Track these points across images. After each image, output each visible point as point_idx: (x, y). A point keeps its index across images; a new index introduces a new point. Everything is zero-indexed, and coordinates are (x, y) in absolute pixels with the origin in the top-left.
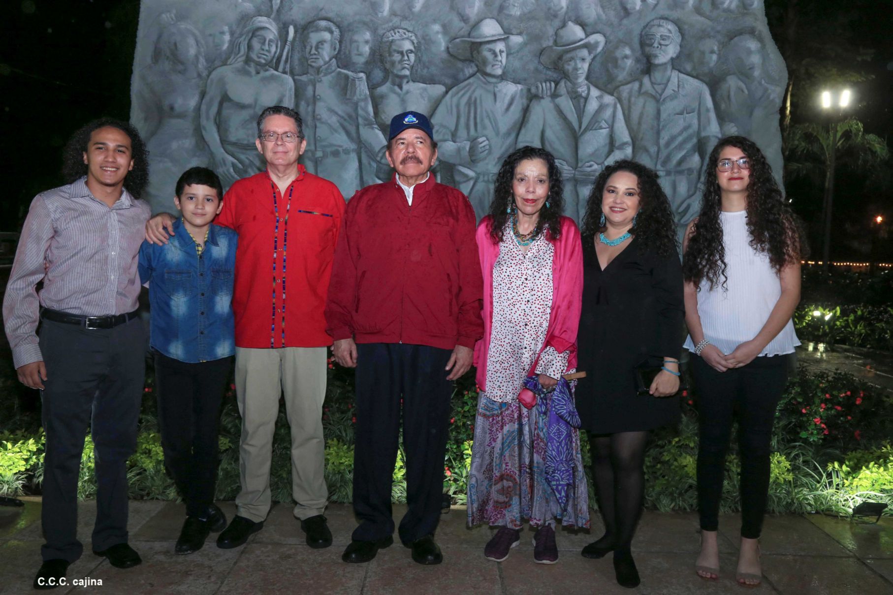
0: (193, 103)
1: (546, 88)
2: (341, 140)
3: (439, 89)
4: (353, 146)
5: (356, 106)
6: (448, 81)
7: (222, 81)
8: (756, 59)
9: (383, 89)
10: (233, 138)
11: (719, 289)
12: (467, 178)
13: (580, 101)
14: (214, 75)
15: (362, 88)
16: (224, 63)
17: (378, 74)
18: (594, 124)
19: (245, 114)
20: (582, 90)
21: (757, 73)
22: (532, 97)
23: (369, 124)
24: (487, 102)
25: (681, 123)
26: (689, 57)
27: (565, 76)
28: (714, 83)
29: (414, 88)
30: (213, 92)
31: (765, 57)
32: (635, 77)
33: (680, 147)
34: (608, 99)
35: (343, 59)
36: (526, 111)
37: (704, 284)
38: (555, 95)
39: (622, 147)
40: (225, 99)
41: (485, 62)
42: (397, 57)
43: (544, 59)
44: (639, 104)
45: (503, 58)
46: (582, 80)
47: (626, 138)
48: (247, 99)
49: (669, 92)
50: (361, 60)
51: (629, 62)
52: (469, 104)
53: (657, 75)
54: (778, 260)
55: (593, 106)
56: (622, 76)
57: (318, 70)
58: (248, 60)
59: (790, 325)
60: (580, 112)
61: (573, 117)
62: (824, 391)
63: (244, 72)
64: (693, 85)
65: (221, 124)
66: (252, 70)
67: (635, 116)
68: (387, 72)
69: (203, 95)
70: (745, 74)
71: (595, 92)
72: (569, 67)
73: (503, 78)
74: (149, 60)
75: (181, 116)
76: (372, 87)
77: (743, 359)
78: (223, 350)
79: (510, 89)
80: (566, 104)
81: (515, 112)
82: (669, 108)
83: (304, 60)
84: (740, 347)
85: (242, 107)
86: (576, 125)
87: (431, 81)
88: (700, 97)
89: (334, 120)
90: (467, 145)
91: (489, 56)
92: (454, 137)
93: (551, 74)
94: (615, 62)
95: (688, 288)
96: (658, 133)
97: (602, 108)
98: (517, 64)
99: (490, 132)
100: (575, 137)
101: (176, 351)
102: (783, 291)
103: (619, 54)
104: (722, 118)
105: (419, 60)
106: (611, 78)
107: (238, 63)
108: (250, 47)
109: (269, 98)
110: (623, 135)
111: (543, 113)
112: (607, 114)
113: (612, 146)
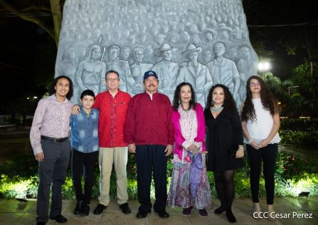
0: (74, 72)
1: (185, 64)
3: (151, 65)
4: (125, 83)
5: (125, 71)
6: (154, 63)
7: (83, 65)
8: (248, 53)
9: (133, 66)
10: (86, 82)
11: (254, 123)
13: (195, 68)
14: (81, 63)
15: (127, 65)
16: (84, 60)
17: (132, 61)
18: (200, 74)
19: (91, 75)
20: (196, 64)
21: (249, 58)
22: (181, 67)
23: (130, 77)
24: (166, 69)
25: (227, 73)
26: (228, 54)
27: (190, 60)
28: (236, 61)
29: (143, 65)
30: (81, 69)
31: (251, 53)
32: (212, 60)
33: (228, 80)
34: (204, 67)
35: (121, 57)
36: (179, 71)
37: (249, 121)
38: (187, 66)
39: (209, 81)
40: (84, 70)
41: (165, 56)
42: (138, 56)
43: (184, 55)
44: (214, 68)
45: (171, 55)
46: (196, 61)
47: (211, 78)
48: (91, 70)
49: (223, 64)
50: (126, 57)
51: (210, 55)
52: (161, 70)
53: (219, 59)
54: (272, 113)
55: (199, 69)
56: (208, 59)
57: (113, 60)
58: (91, 58)
59: (278, 134)
60: (196, 71)
61: (194, 73)
62: (282, 156)
63: (90, 62)
64: (230, 62)
65: (83, 78)
66: (92, 61)
67: (213, 71)
68: (135, 60)
69: (77, 69)
70: (245, 58)
71: (200, 65)
72: (191, 58)
73: (171, 61)
74: (61, 59)
76: (130, 65)
77: (265, 144)
78: (95, 149)
79: (173, 65)
80: (191, 68)
81: (176, 72)
82: (223, 69)
83: (109, 58)
84: (263, 141)
85: (89, 72)
86: (194, 74)
87: (148, 63)
88: (232, 65)
90: (161, 82)
91: (167, 55)
93: (186, 60)
94: (205, 55)
95: (243, 123)
96: (220, 77)
97: (202, 69)
98: (175, 57)
99: (168, 78)
100: (195, 79)
101: (81, 149)
102: (274, 123)
103: (206, 53)
104: (239, 71)
105: (145, 56)
106: (205, 60)
107: (88, 59)
108: (92, 54)
109: (98, 70)
110: (209, 78)
111: (184, 72)
112: (204, 71)
113: (206, 81)
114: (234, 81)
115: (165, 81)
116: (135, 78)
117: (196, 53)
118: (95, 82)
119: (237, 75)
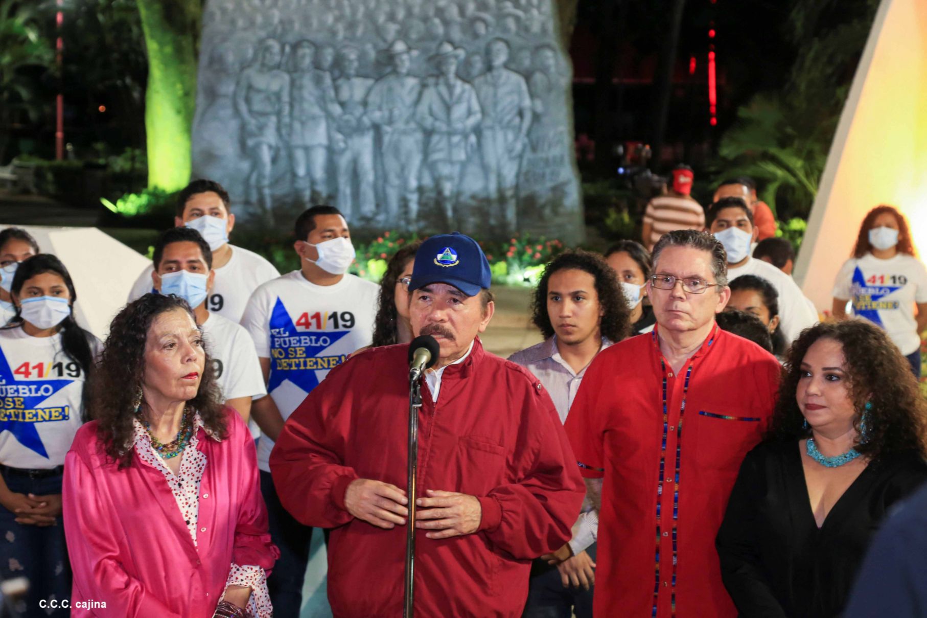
0: (232, 89)
1: (431, 81)
2: (316, 110)
3: (370, 82)
4: (323, 114)
5: (324, 91)
6: (376, 77)
7: (248, 76)
8: (551, 62)
9: (340, 82)
10: (255, 109)
12: (387, 133)
13: (450, 88)
14: (244, 73)
15: (328, 80)
17: (337, 73)
18: (459, 100)
19: (262, 95)
20: (453, 81)
21: (552, 70)
22: (424, 86)
23: (332, 101)
24: (398, 89)
25: (508, 99)
26: (514, 61)
27: (442, 73)
28: (527, 77)
29: (357, 82)
30: (244, 83)
32: (482, 74)
34: (467, 86)
35: (317, 64)
36: (420, 95)
38: (437, 84)
39: (475, 113)
40: (250, 87)
41: (396, 66)
42: (347, 63)
43: (430, 63)
44: (485, 89)
45: (407, 64)
47: (478, 108)
48: (263, 87)
49: (501, 81)
50: (327, 65)
51: (479, 65)
52: (388, 90)
53: (495, 72)
55: (458, 89)
56: (475, 72)
57: (303, 70)
58: (263, 65)
60: (451, 93)
61: (447, 97)
63: (261, 71)
64: (515, 77)
65: (248, 101)
66: (265, 69)
67: (483, 96)
68: (341, 71)
69: (238, 84)
70: (545, 70)
71: (459, 82)
72: (444, 68)
73: (407, 75)
75: (225, 96)
76: (334, 80)
79: (411, 82)
80: (443, 89)
81: (414, 95)
82: (502, 91)
83: (295, 65)
85: (259, 91)
86: (448, 101)
87: (366, 76)
88: (520, 84)
89: (312, 99)
90: (386, 114)
91: (399, 63)
92: (380, 108)
93: (434, 72)
94: (471, 65)
96: (495, 104)
97: (463, 92)
98: (415, 66)
99: (400, 105)
100: (448, 108)
103: (473, 60)
104: (532, 95)
105: (360, 65)
106: (469, 74)
107: (257, 65)
108: (264, 57)
109: (275, 86)
110: (476, 107)
111: (430, 95)
112: (466, 95)
113: (470, 113)
114: (521, 114)
115: (396, 112)
116: (342, 104)
117: (453, 60)
118: (269, 109)
119: (527, 102)
